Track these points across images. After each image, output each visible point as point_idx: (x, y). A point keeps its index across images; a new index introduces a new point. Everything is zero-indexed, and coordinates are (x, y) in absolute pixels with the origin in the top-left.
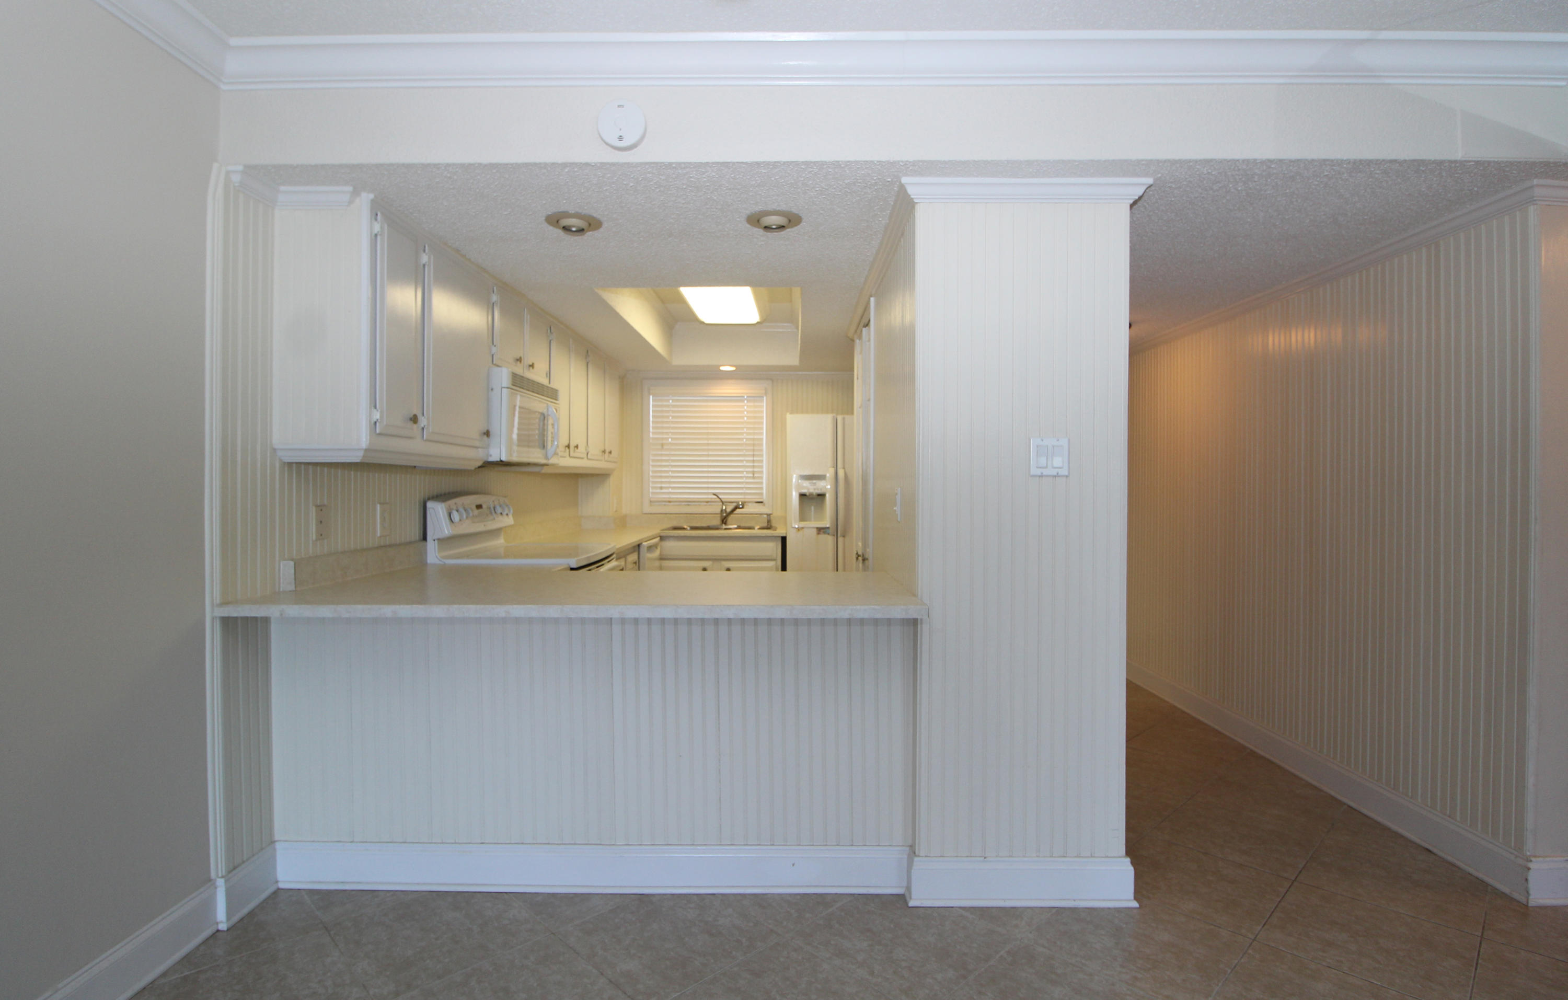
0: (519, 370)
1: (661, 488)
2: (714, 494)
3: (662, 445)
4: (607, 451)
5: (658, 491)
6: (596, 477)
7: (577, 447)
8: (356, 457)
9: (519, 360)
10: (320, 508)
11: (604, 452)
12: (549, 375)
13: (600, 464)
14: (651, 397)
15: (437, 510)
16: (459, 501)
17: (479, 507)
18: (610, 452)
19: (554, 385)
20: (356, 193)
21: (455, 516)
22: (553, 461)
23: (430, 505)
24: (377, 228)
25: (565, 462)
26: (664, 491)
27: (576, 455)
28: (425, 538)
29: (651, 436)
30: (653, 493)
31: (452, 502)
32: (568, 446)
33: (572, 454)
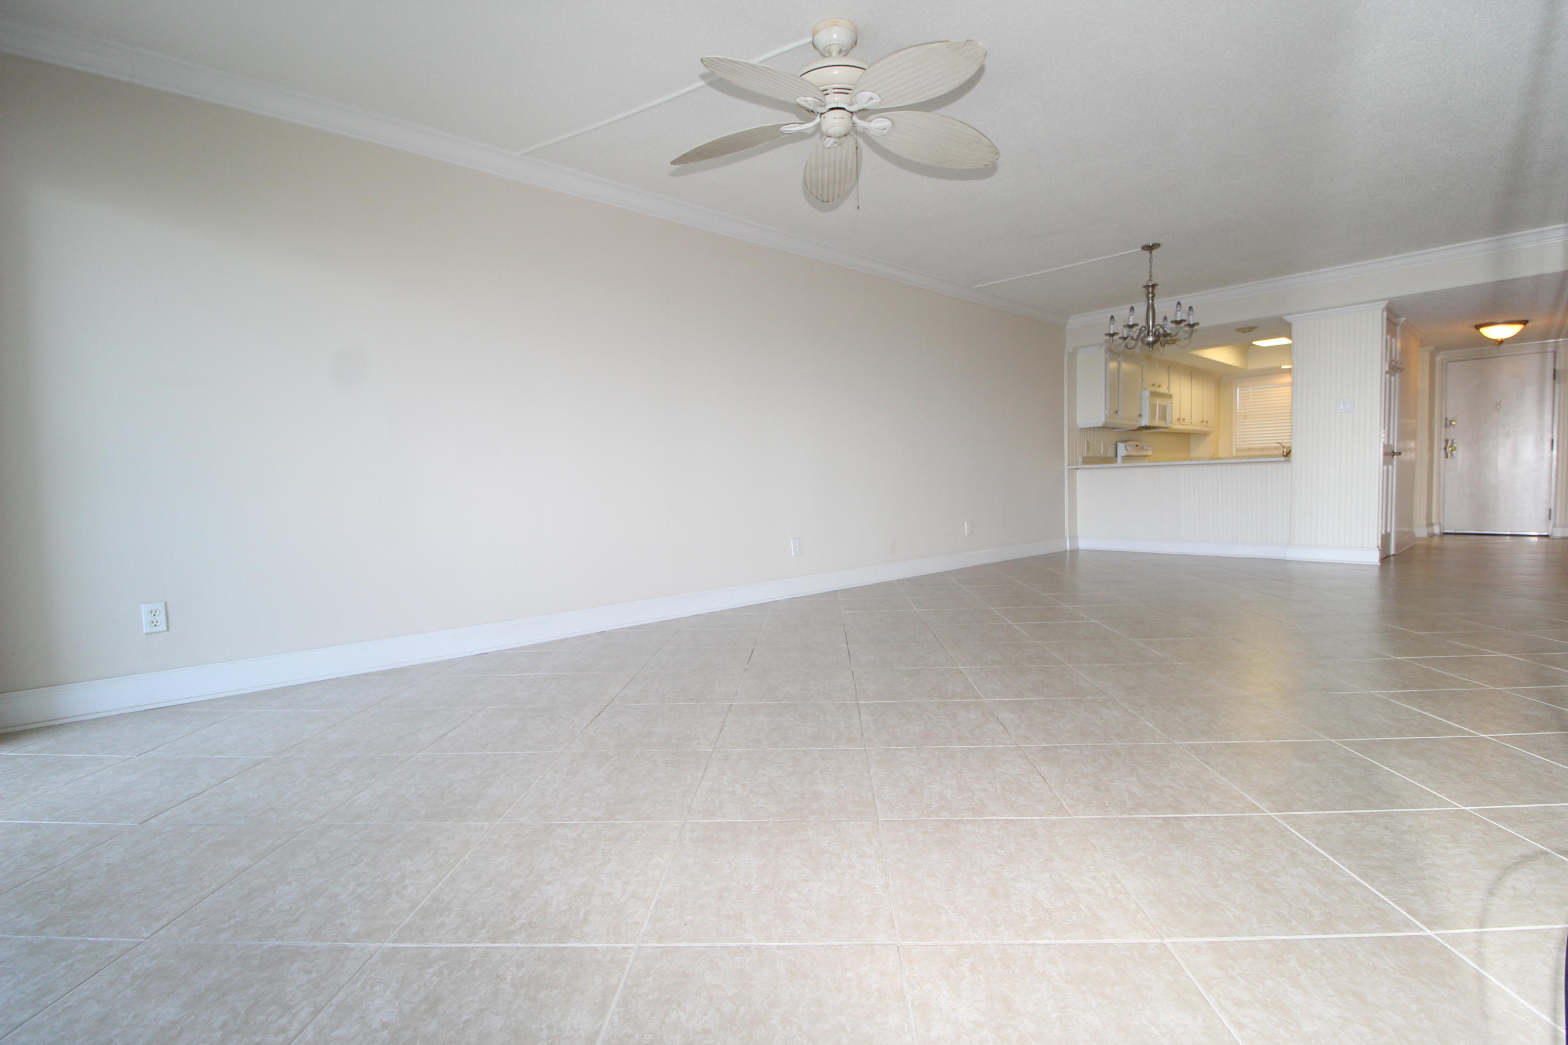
0: (1154, 389)
1: (1244, 441)
2: (1278, 443)
3: (1245, 416)
4: (1205, 421)
5: (1243, 443)
6: (1201, 435)
7: (1184, 419)
8: (1100, 425)
9: (1154, 385)
10: (1088, 443)
11: (1203, 421)
12: (1168, 388)
13: (1202, 428)
14: (1238, 389)
15: (1121, 446)
16: (1129, 443)
17: (1137, 446)
18: (1207, 422)
19: (1171, 393)
20: (1101, 347)
21: (1128, 448)
22: (1170, 425)
23: (1118, 444)
24: (1107, 356)
25: (1177, 426)
26: (1246, 443)
27: (1183, 423)
28: (1116, 456)
29: (1238, 411)
30: (1239, 444)
31: (1127, 443)
32: (1179, 419)
33: (1181, 423)
